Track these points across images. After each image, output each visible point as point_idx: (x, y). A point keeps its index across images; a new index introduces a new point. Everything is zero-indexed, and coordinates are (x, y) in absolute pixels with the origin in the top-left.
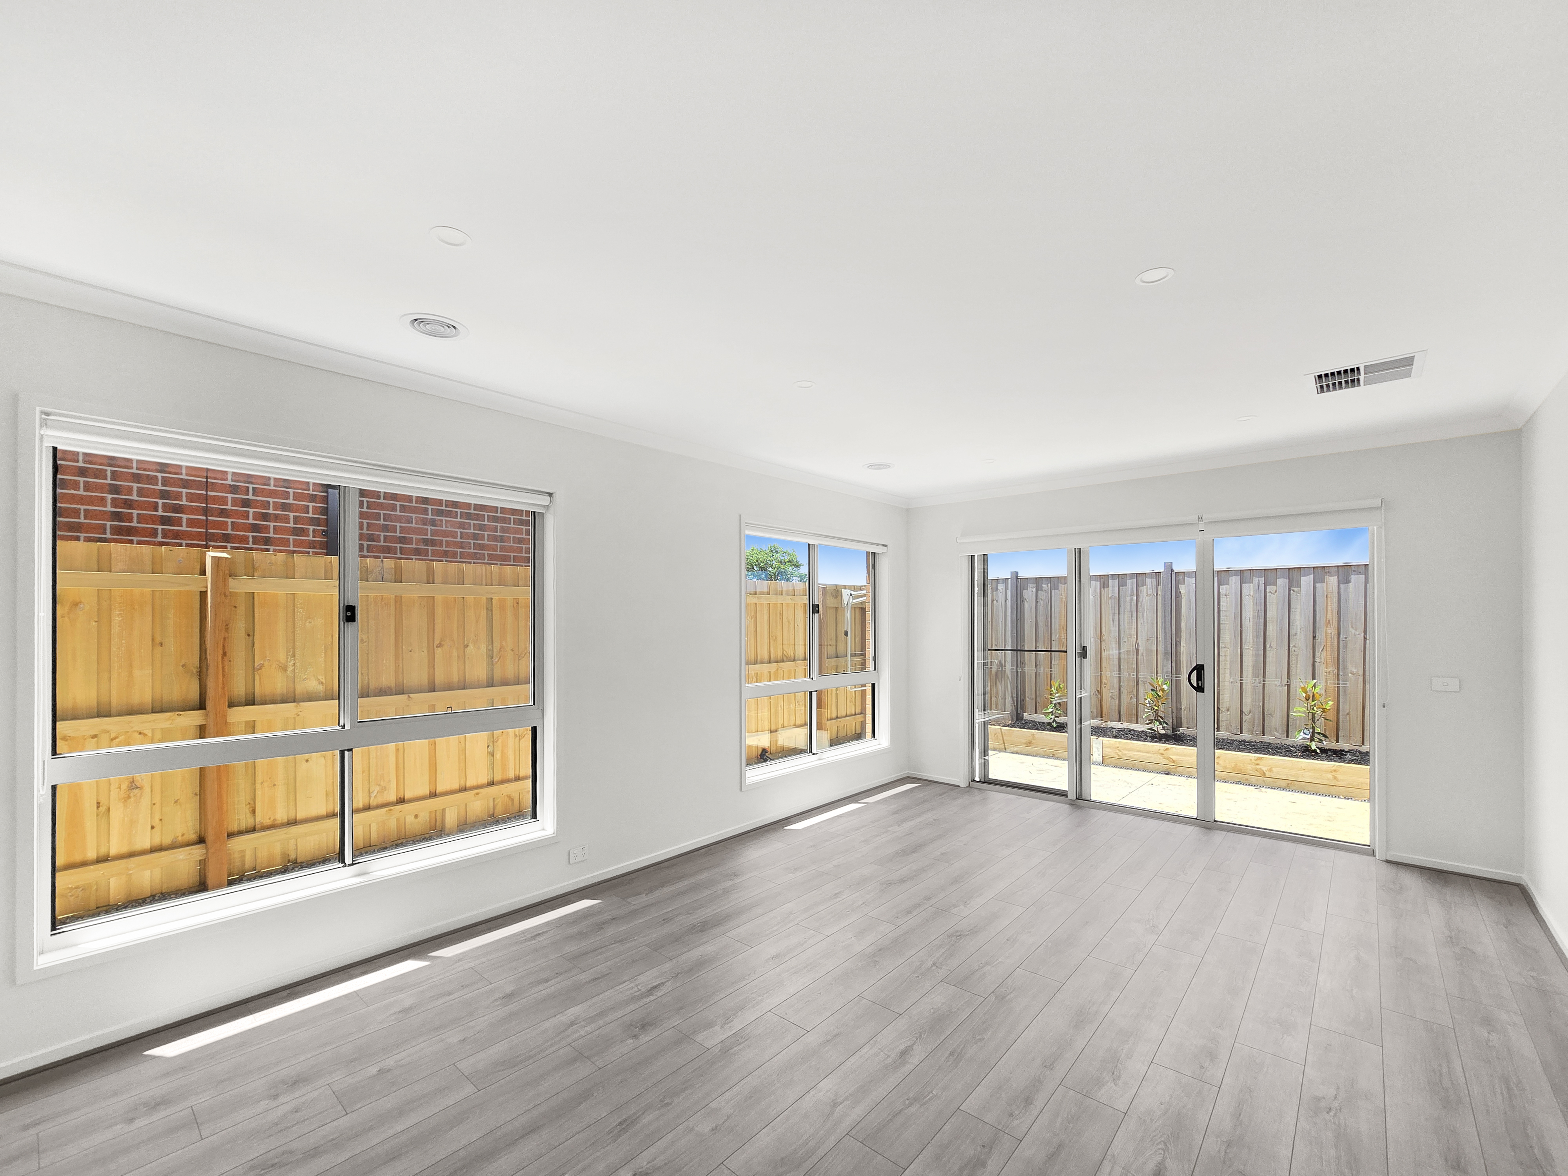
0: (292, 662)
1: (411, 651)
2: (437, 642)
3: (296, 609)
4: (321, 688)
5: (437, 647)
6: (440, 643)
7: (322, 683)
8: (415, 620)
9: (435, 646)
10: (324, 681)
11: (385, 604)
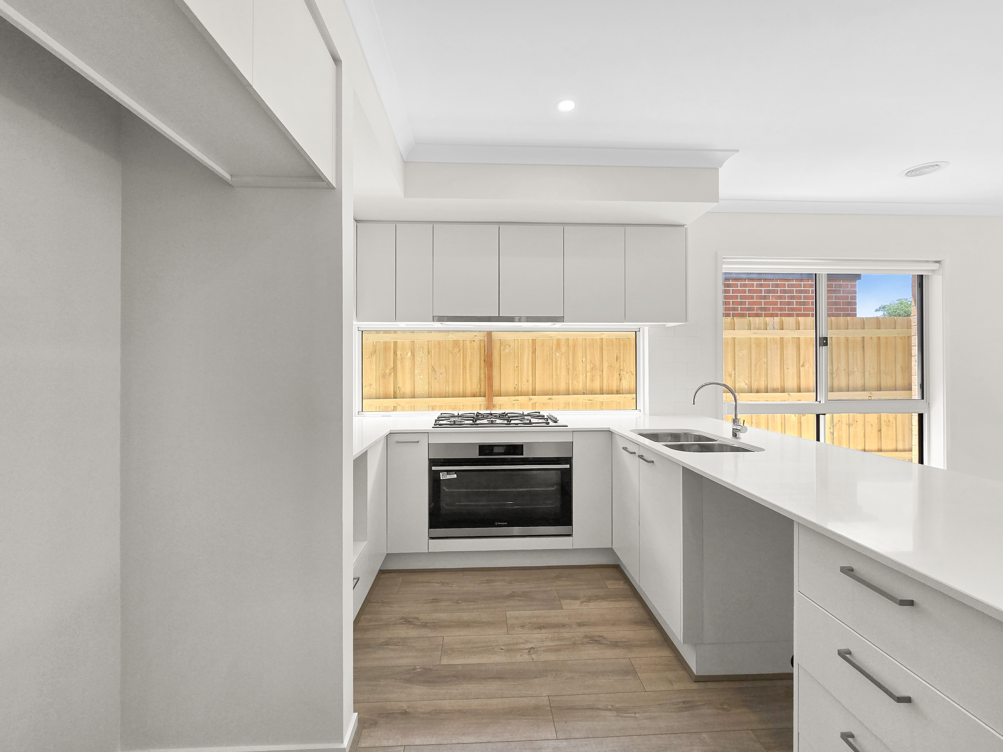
0: (734, 372)
1: (788, 369)
2: (801, 364)
3: (736, 345)
4: (746, 387)
5: (801, 366)
6: (803, 365)
7: (747, 384)
8: (790, 352)
9: (800, 366)
10: (747, 383)
11: (775, 342)
